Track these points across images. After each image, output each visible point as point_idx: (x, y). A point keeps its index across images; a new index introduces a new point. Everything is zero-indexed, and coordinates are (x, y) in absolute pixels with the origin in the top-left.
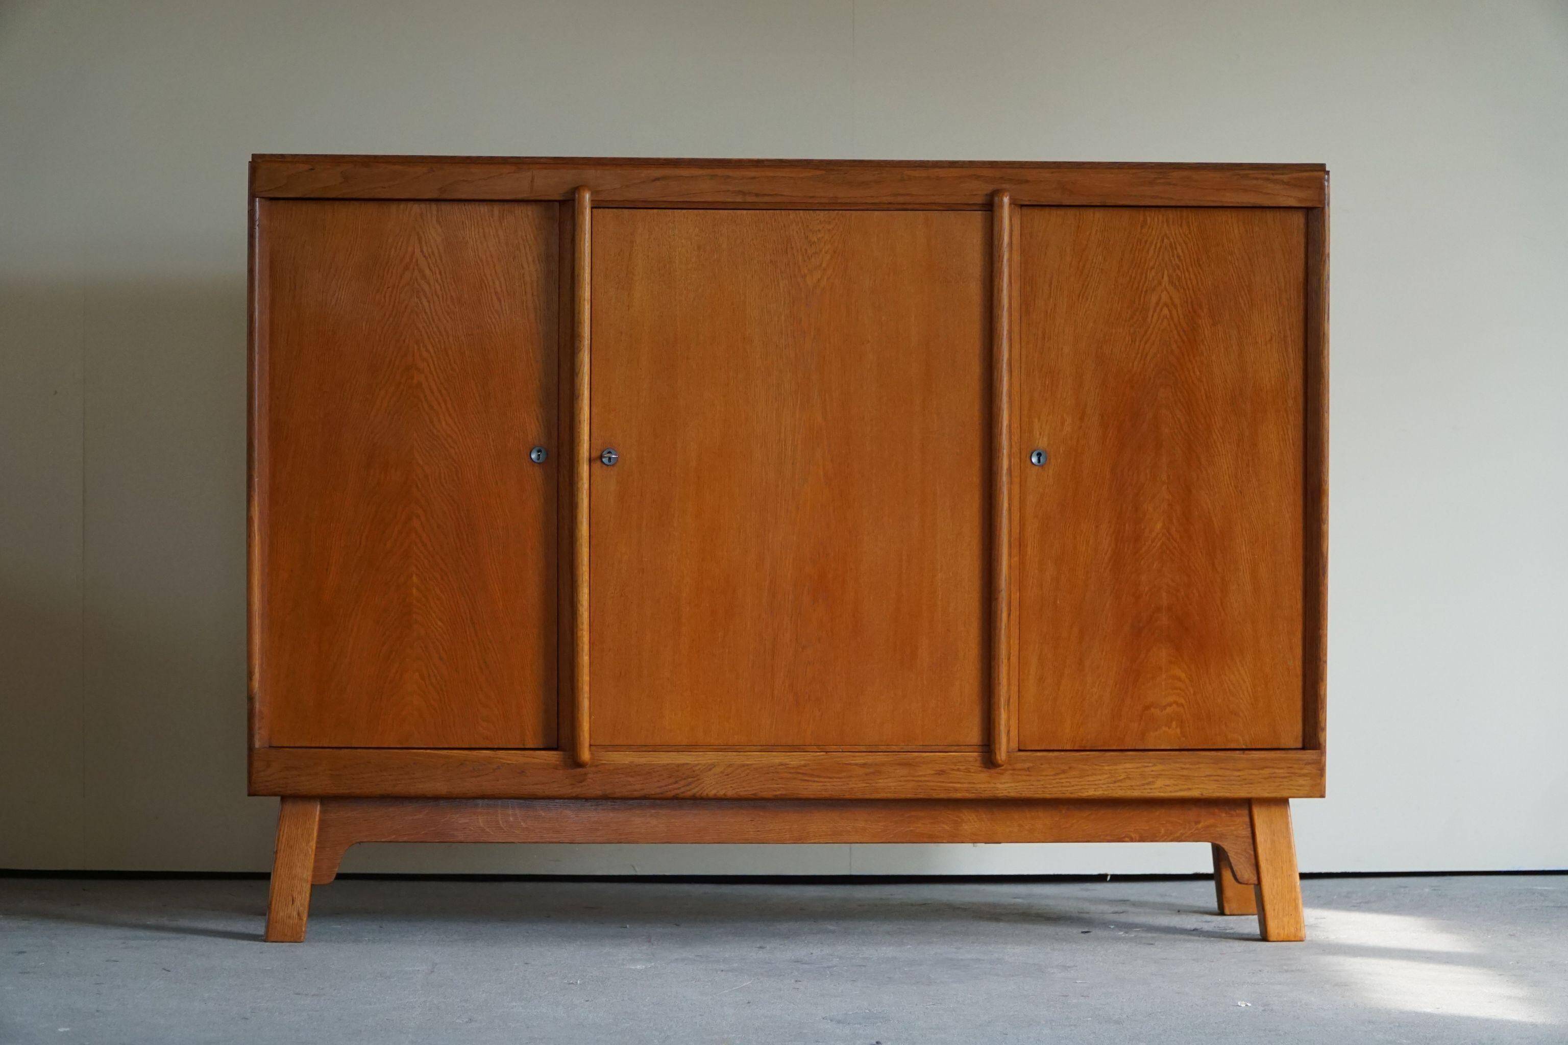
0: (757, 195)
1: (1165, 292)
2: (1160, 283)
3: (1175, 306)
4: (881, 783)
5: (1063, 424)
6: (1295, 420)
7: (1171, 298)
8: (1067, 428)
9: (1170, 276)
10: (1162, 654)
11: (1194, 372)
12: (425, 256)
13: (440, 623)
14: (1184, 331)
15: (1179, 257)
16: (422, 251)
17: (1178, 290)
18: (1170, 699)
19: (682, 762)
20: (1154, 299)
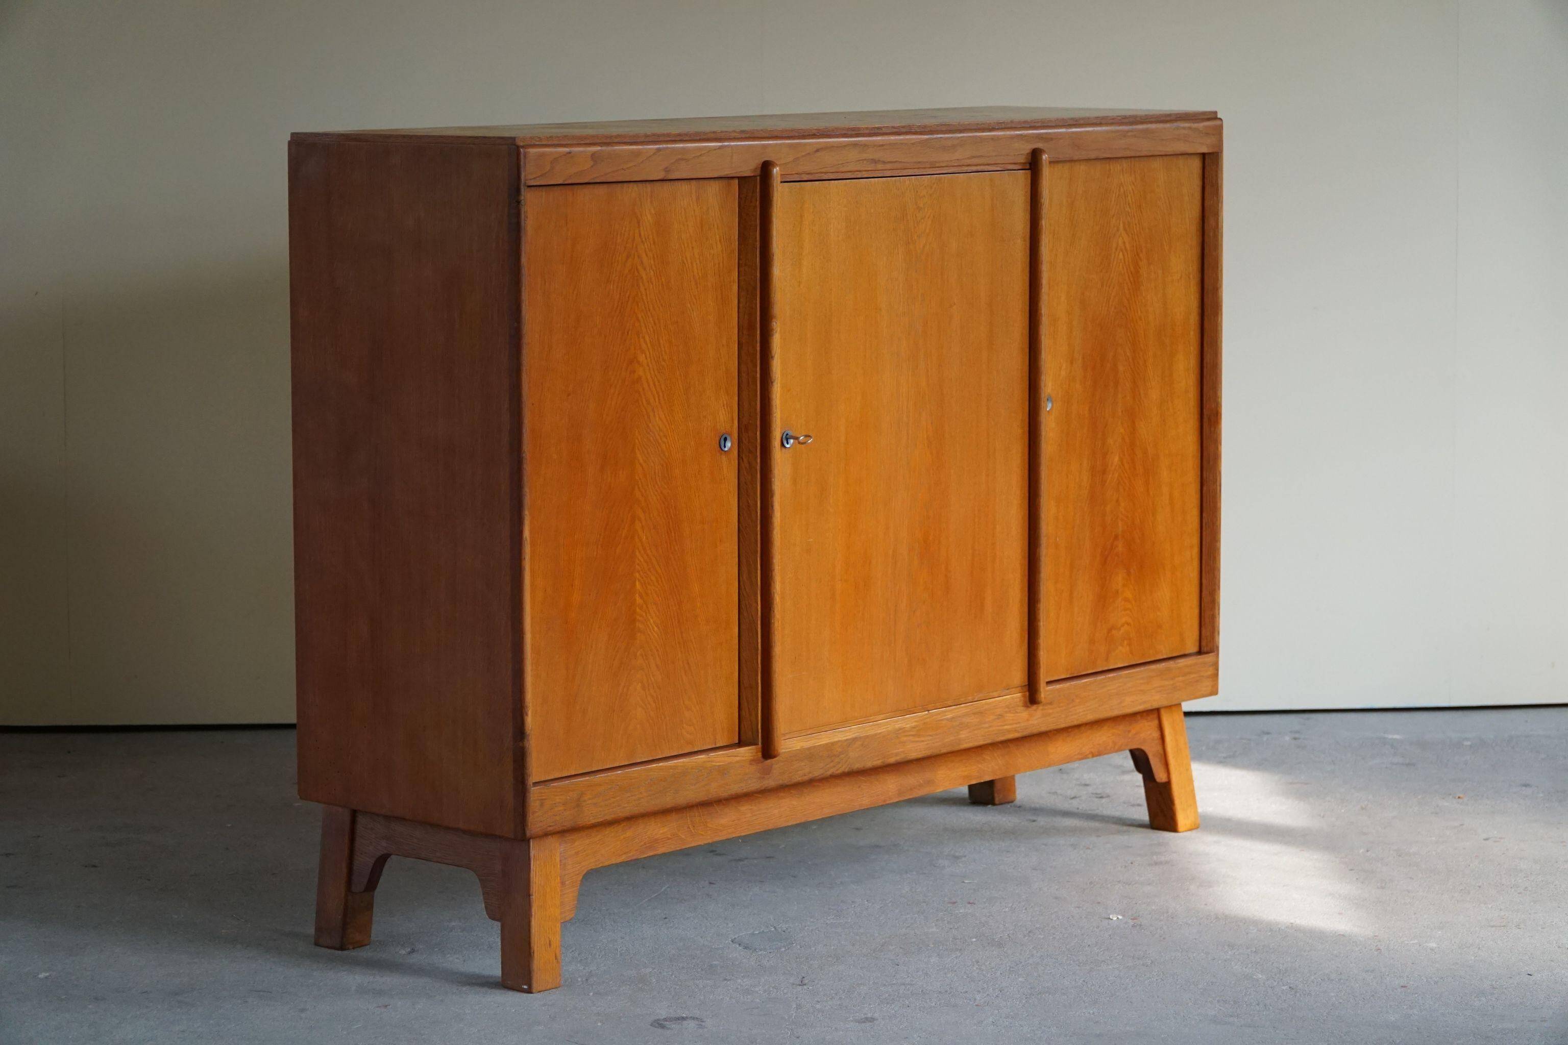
0: (884, 162)
1: (1121, 238)
2: (1118, 230)
3: (1126, 250)
4: (963, 734)
5: (1060, 368)
6: (1194, 349)
7: (1124, 243)
8: (1063, 373)
9: (1124, 223)
10: (1118, 579)
11: (1137, 312)
12: (642, 242)
13: (656, 629)
14: (1132, 273)
15: (1129, 204)
16: (640, 235)
17: (1129, 235)
18: (1124, 620)
19: (836, 740)
20: (1114, 245)
